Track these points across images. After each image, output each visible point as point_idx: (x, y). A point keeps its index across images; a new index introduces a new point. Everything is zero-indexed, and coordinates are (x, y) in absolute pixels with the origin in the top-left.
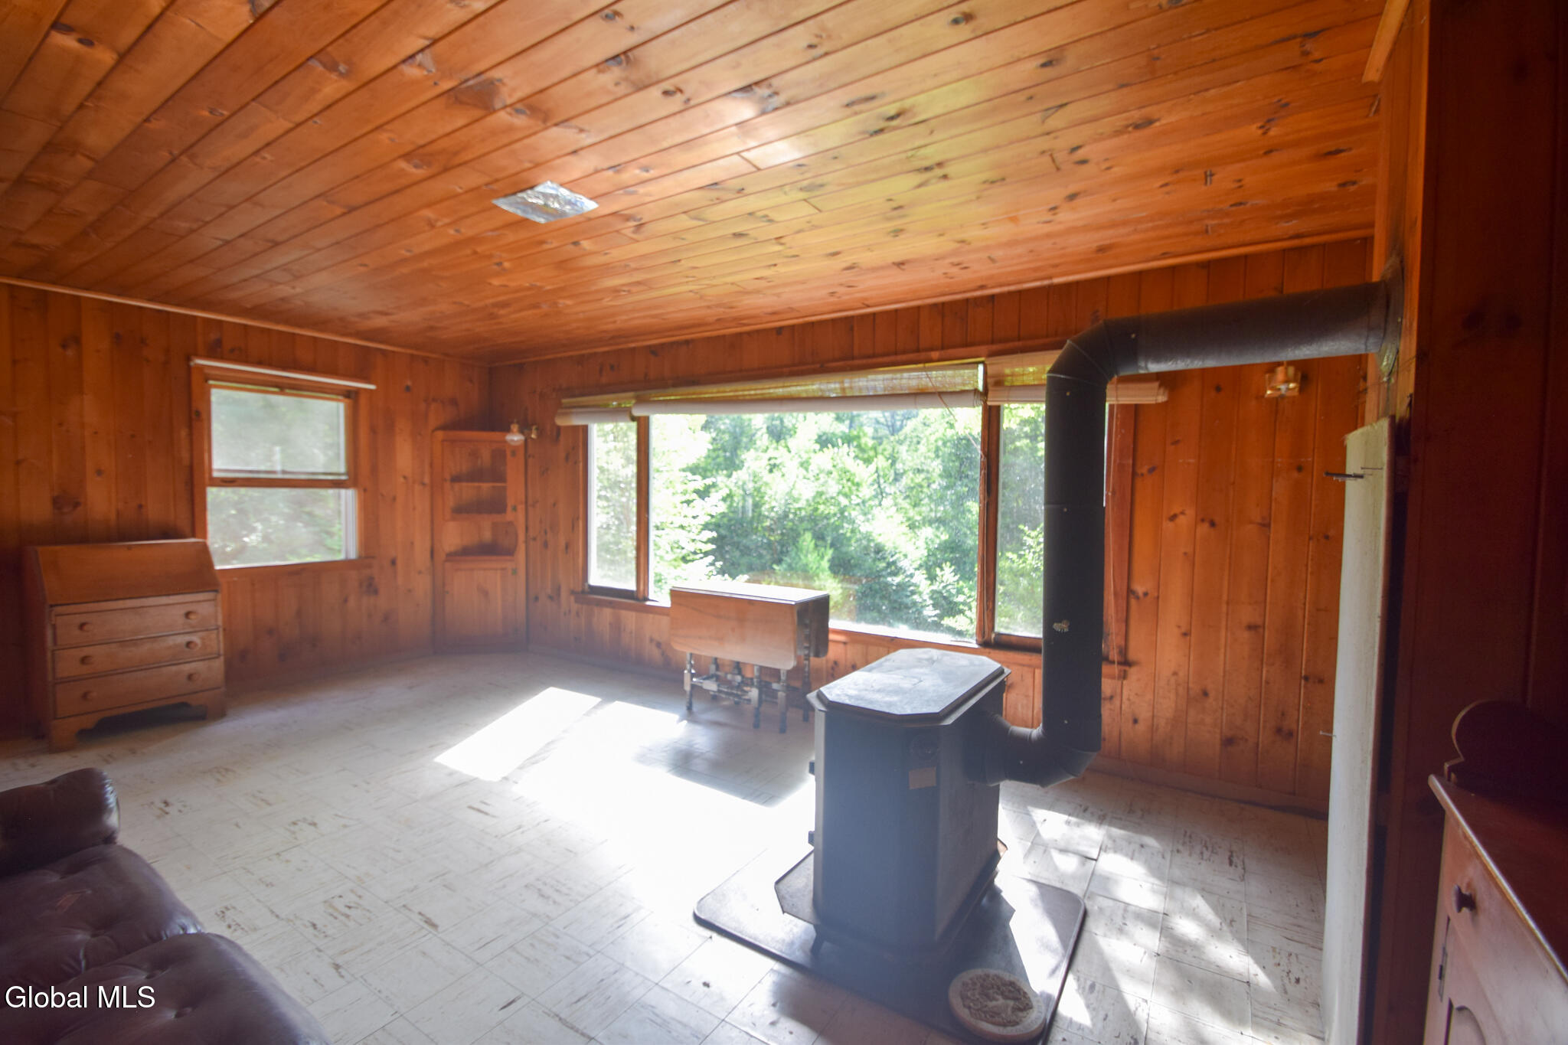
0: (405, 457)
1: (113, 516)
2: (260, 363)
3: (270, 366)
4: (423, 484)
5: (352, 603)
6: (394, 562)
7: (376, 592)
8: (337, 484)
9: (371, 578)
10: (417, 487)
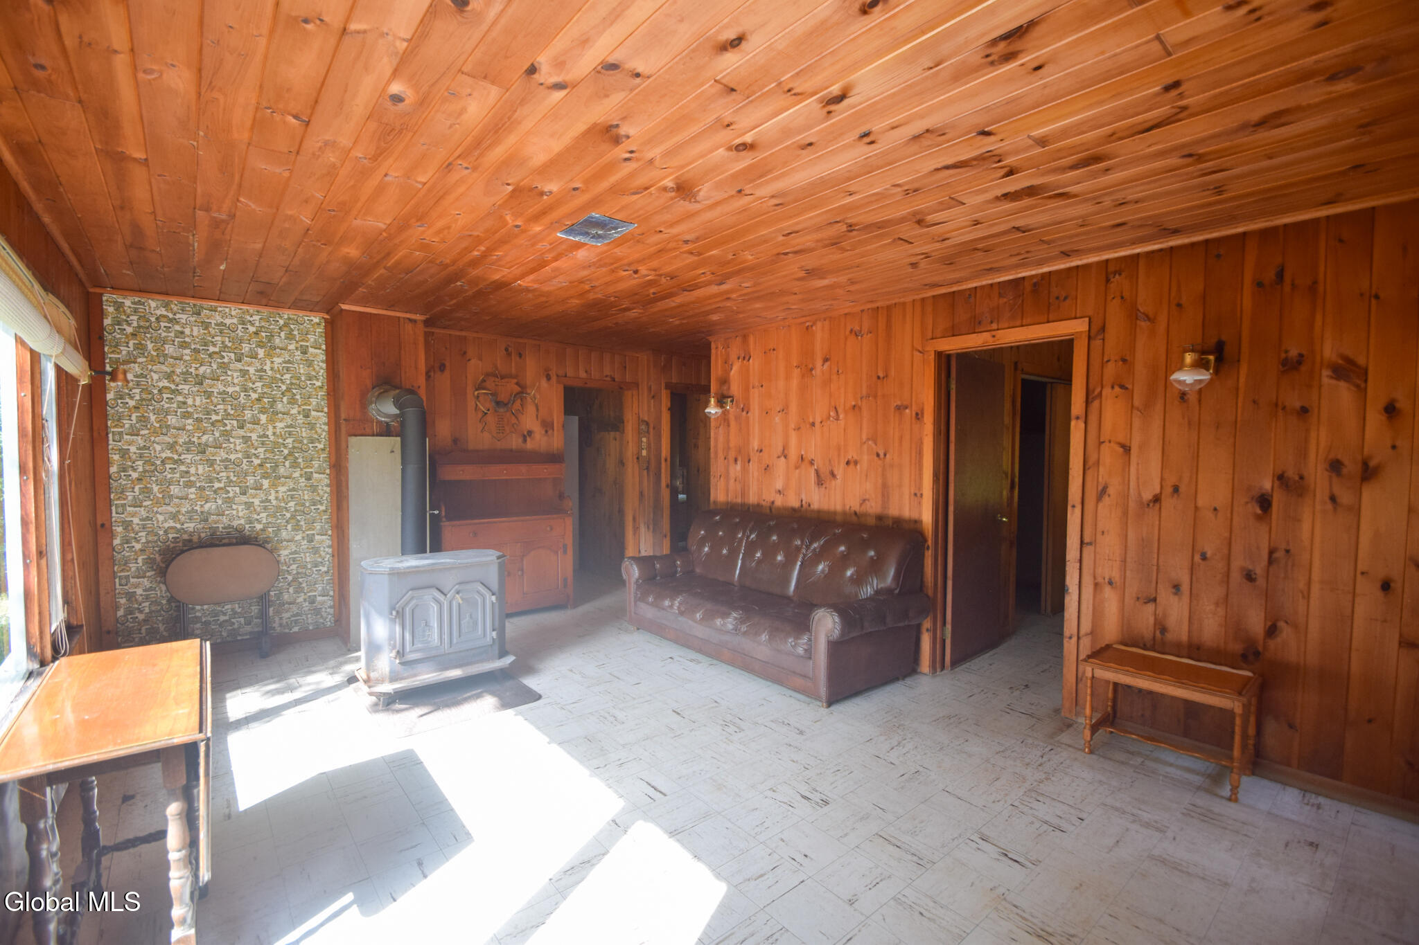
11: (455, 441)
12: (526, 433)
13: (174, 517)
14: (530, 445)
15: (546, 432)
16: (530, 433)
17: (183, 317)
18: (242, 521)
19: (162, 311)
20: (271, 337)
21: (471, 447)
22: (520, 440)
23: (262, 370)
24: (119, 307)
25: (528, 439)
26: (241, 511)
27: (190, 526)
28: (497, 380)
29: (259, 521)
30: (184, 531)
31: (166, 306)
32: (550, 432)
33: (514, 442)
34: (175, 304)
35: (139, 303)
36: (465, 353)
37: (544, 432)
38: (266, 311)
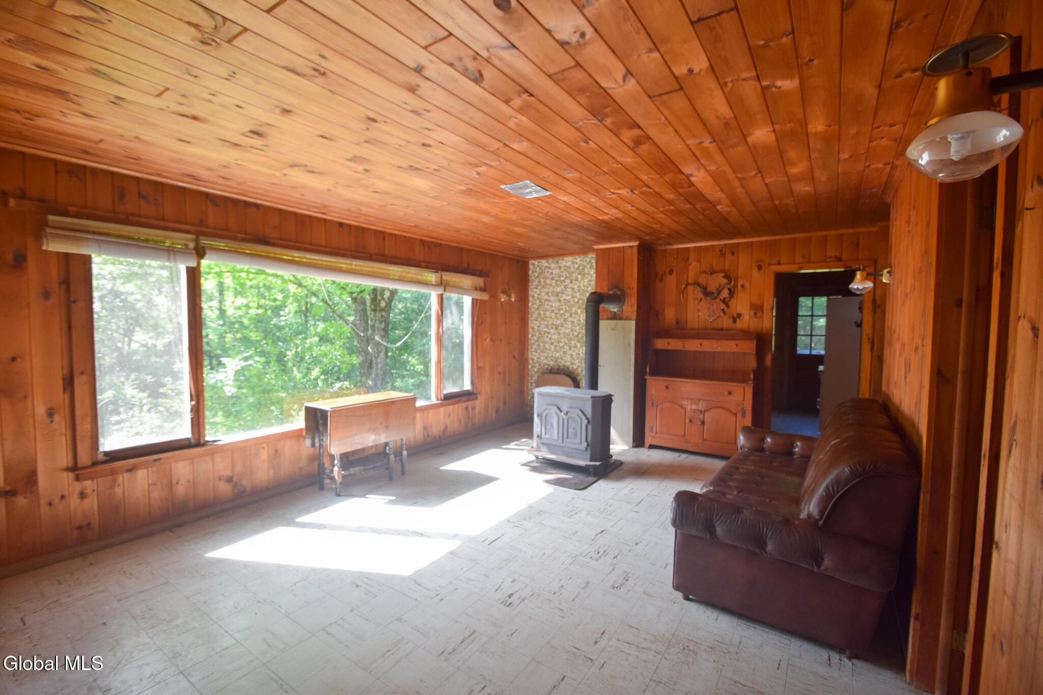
11: (678, 322)
12: (735, 316)
13: (547, 358)
14: (739, 325)
15: (755, 314)
16: (739, 315)
17: (553, 266)
18: (569, 364)
19: (546, 265)
20: (583, 270)
21: (689, 326)
22: (731, 321)
23: (580, 287)
24: (534, 264)
25: (738, 320)
26: (568, 358)
27: (551, 363)
28: (707, 275)
29: (575, 364)
30: (548, 365)
31: (547, 262)
32: (759, 314)
33: (726, 323)
34: (550, 260)
35: (540, 262)
36: (688, 259)
37: (752, 314)
38: (582, 257)
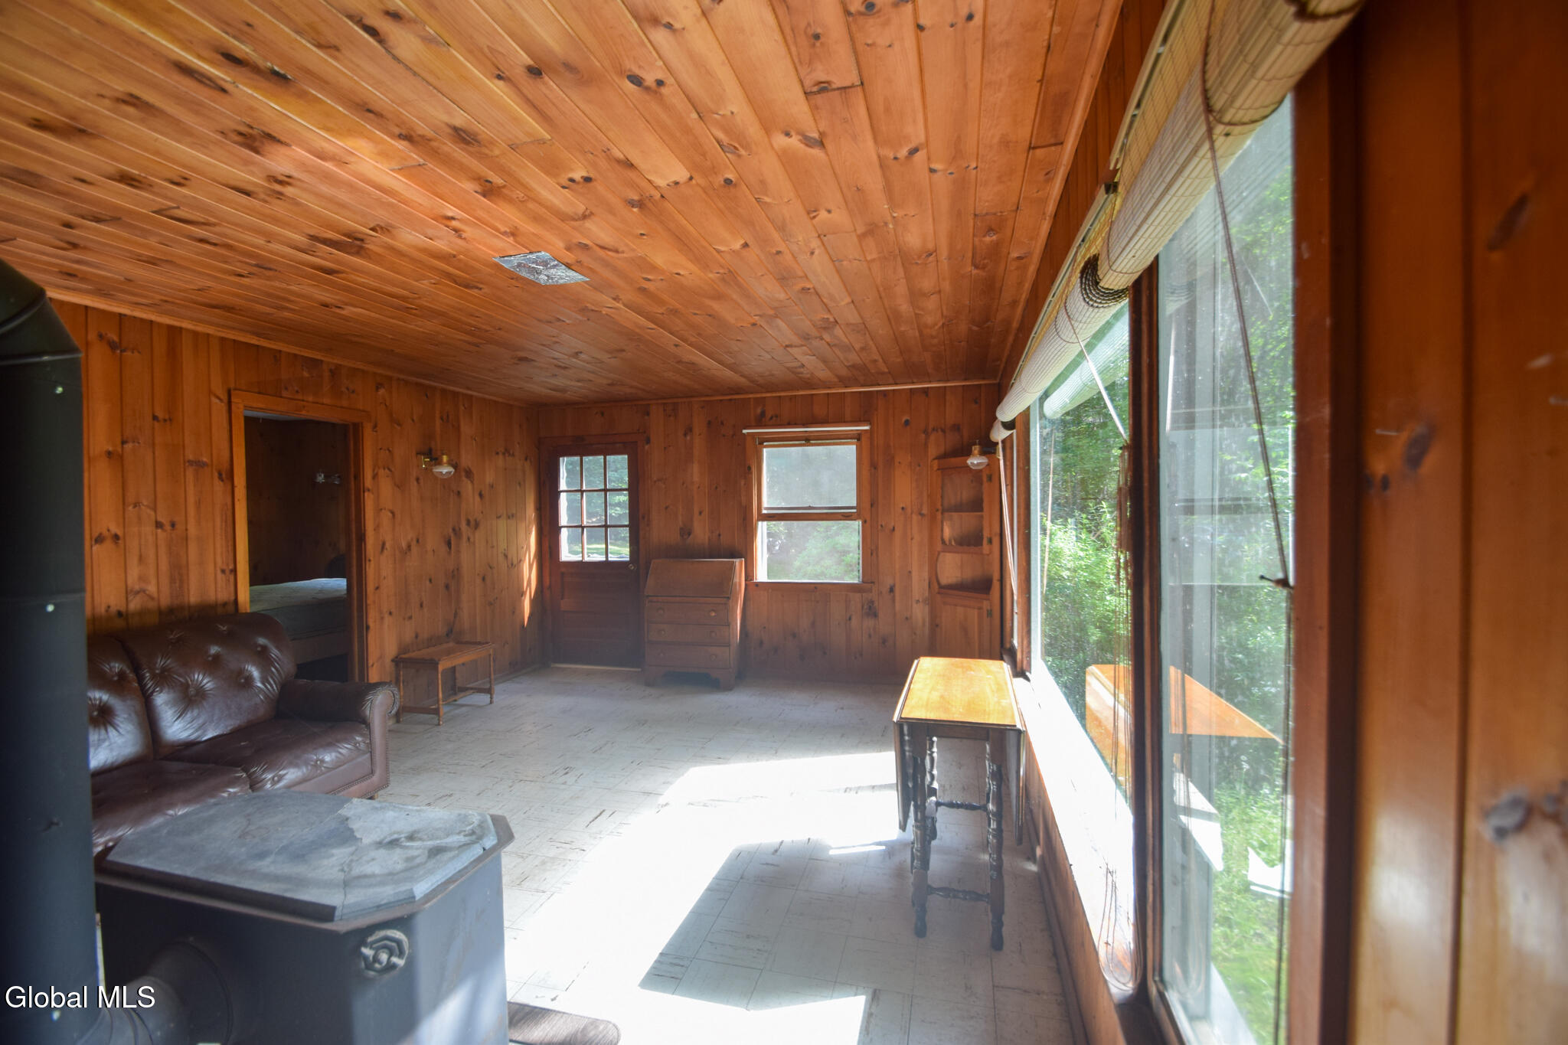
0: (905, 490)
1: (707, 541)
2: (789, 424)
3: (796, 425)
4: (921, 514)
5: (854, 622)
6: (892, 590)
7: (875, 615)
8: (847, 517)
9: (872, 602)
10: (915, 518)
